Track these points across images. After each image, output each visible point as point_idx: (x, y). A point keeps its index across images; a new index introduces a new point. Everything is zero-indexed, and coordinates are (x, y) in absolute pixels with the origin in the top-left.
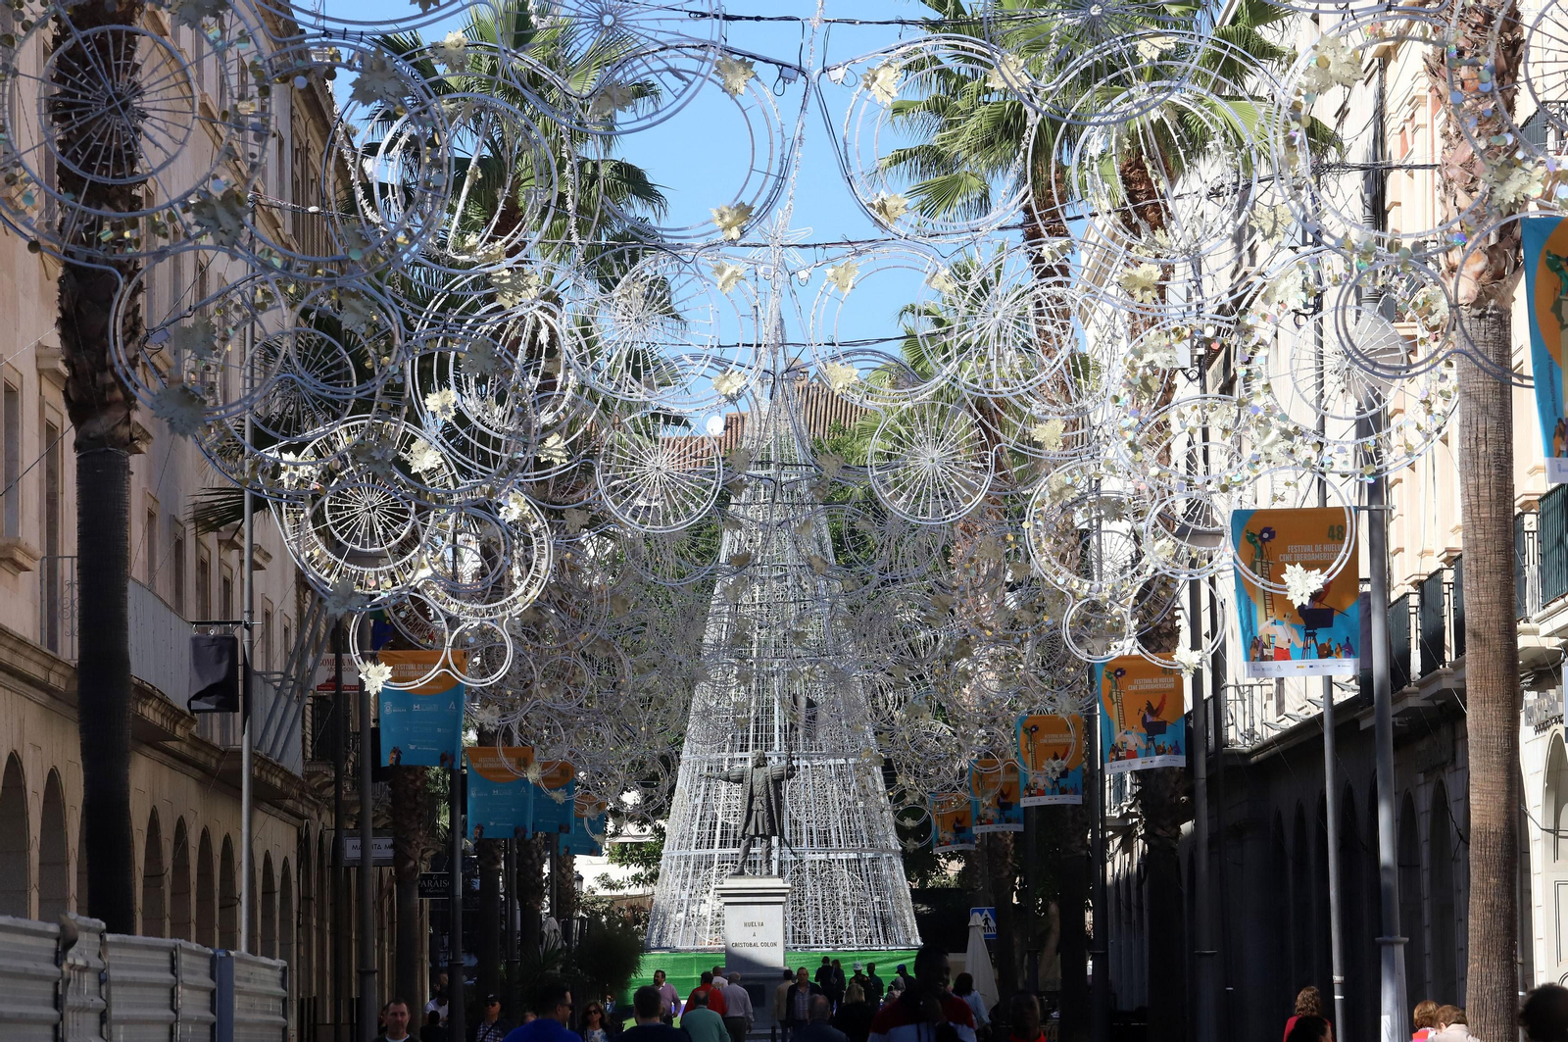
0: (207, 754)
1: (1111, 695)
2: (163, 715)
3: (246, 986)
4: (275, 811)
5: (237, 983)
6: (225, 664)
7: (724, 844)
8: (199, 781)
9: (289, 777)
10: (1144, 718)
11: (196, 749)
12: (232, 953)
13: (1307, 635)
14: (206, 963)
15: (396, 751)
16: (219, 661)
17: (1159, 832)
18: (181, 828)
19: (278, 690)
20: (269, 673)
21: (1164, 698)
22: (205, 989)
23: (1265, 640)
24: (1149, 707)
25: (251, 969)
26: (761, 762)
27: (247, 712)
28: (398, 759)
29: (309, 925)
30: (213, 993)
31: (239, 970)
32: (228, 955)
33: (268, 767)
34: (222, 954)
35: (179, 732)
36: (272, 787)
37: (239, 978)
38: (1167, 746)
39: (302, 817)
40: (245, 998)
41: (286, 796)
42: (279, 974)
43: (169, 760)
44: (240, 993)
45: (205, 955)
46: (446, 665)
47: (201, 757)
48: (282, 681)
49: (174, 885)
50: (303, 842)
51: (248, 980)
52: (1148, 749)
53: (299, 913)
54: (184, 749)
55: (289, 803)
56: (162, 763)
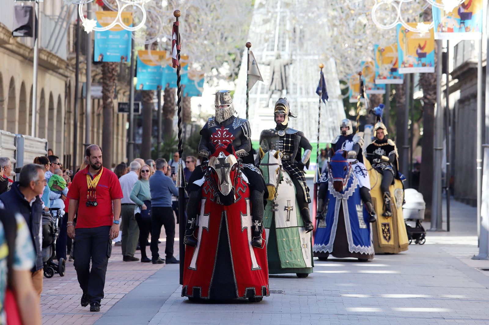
0: (24, 50)
1: (403, 40)
2: (4, 34)
3: (30, 149)
4: (55, 74)
5: (25, 148)
6: (27, 18)
7: (262, 93)
8: (21, 61)
9: (61, 60)
10: (417, 51)
11: (19, 48)
12: (24, 136)
13: (461, 23)
14: (13, 139)
15: (102, 55)
16: (26, 16)
17: (428, 97)
18: (12, 81)
19: (56, 23)
20: (53, 15)
21: (426, 42)
22: (12, 150)
23: (443, 24)
24: (420, 46)
25: (31, 142)
26: (279, 57)
27: (36, 37)
28: (102, 59)
29: (69, 124)
30: (15, 151)
31: (26, 142)
32: (22, 137)
33: (51, 56)
34: (19, 136)
35: (11, 41)
36: (53, 65)
37: (26, 146)
38: (427, 64)
39: (67, 77)
40: (28, 154)
41: (59, 68)
42: (44, 145)
43: (8, 52)
44: (26, 151)
45: (12, 137)
46: (118, 21)
47: (21, 51)
48: (58, 19)
49: (9, 104)
50: (68, 87)
51: (30, 147)
52: (418, 64)
53: (65, 118)
54: (14, 48)
55: (61, 71)
56: (4, 53)
